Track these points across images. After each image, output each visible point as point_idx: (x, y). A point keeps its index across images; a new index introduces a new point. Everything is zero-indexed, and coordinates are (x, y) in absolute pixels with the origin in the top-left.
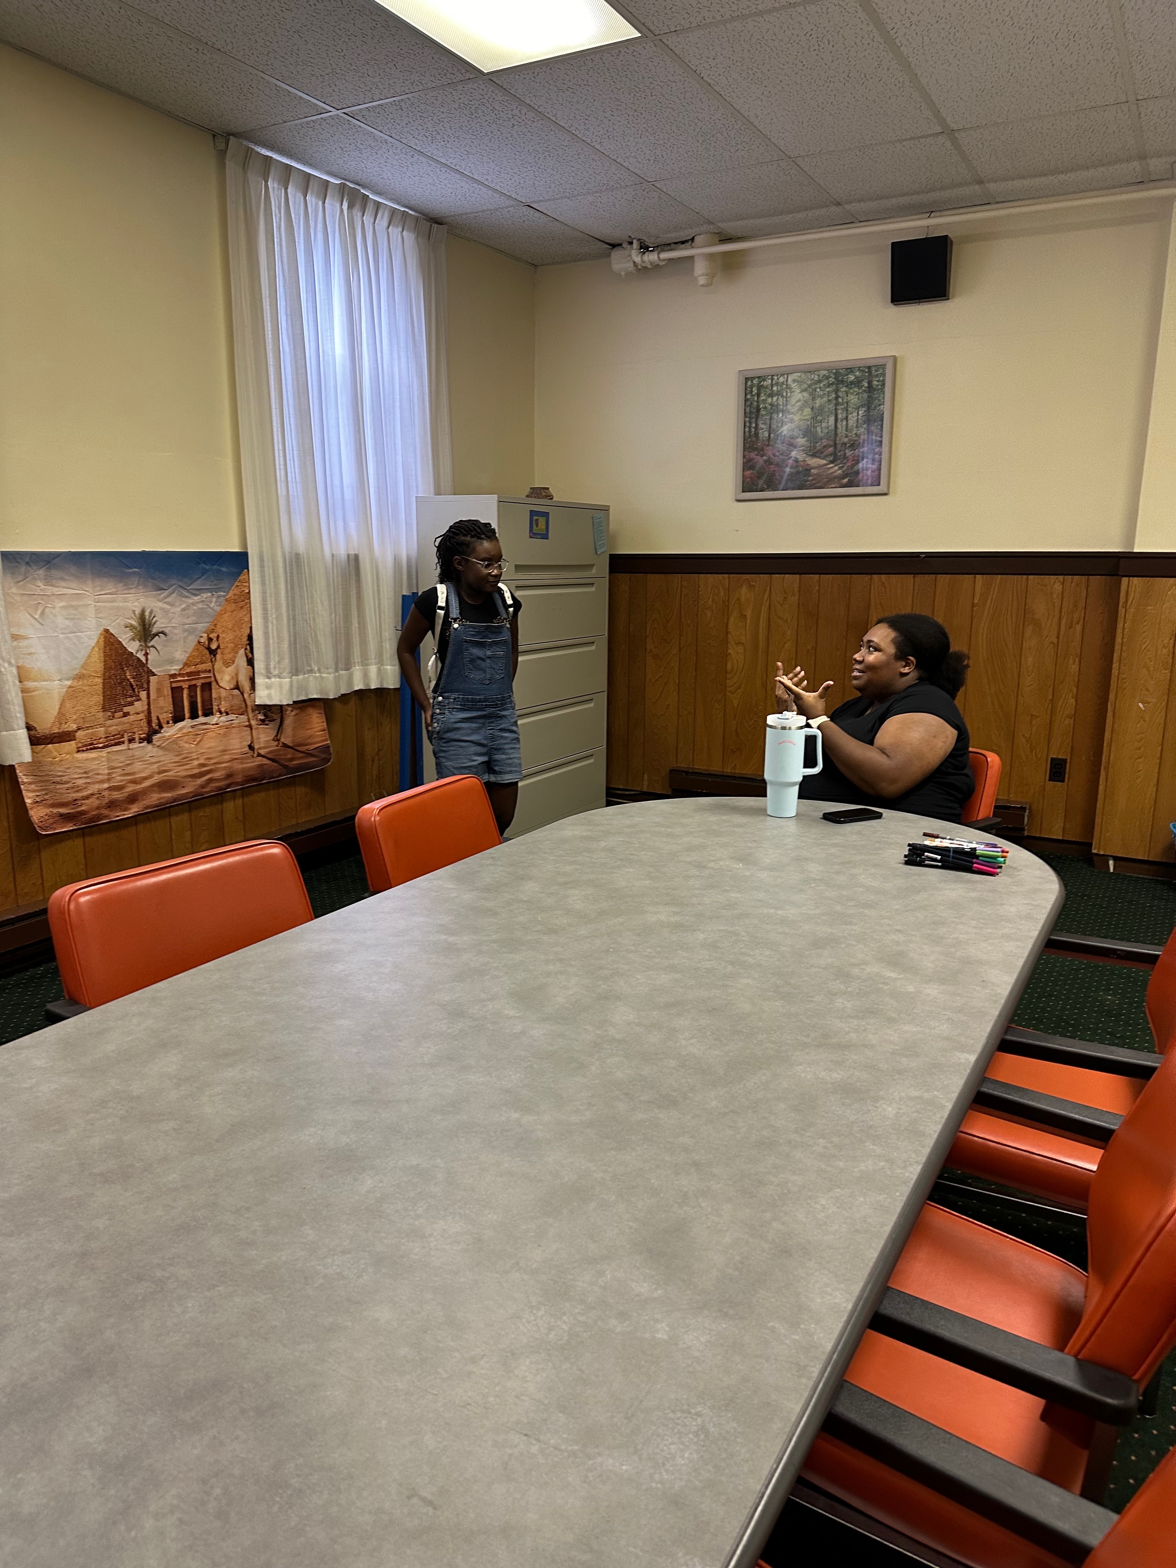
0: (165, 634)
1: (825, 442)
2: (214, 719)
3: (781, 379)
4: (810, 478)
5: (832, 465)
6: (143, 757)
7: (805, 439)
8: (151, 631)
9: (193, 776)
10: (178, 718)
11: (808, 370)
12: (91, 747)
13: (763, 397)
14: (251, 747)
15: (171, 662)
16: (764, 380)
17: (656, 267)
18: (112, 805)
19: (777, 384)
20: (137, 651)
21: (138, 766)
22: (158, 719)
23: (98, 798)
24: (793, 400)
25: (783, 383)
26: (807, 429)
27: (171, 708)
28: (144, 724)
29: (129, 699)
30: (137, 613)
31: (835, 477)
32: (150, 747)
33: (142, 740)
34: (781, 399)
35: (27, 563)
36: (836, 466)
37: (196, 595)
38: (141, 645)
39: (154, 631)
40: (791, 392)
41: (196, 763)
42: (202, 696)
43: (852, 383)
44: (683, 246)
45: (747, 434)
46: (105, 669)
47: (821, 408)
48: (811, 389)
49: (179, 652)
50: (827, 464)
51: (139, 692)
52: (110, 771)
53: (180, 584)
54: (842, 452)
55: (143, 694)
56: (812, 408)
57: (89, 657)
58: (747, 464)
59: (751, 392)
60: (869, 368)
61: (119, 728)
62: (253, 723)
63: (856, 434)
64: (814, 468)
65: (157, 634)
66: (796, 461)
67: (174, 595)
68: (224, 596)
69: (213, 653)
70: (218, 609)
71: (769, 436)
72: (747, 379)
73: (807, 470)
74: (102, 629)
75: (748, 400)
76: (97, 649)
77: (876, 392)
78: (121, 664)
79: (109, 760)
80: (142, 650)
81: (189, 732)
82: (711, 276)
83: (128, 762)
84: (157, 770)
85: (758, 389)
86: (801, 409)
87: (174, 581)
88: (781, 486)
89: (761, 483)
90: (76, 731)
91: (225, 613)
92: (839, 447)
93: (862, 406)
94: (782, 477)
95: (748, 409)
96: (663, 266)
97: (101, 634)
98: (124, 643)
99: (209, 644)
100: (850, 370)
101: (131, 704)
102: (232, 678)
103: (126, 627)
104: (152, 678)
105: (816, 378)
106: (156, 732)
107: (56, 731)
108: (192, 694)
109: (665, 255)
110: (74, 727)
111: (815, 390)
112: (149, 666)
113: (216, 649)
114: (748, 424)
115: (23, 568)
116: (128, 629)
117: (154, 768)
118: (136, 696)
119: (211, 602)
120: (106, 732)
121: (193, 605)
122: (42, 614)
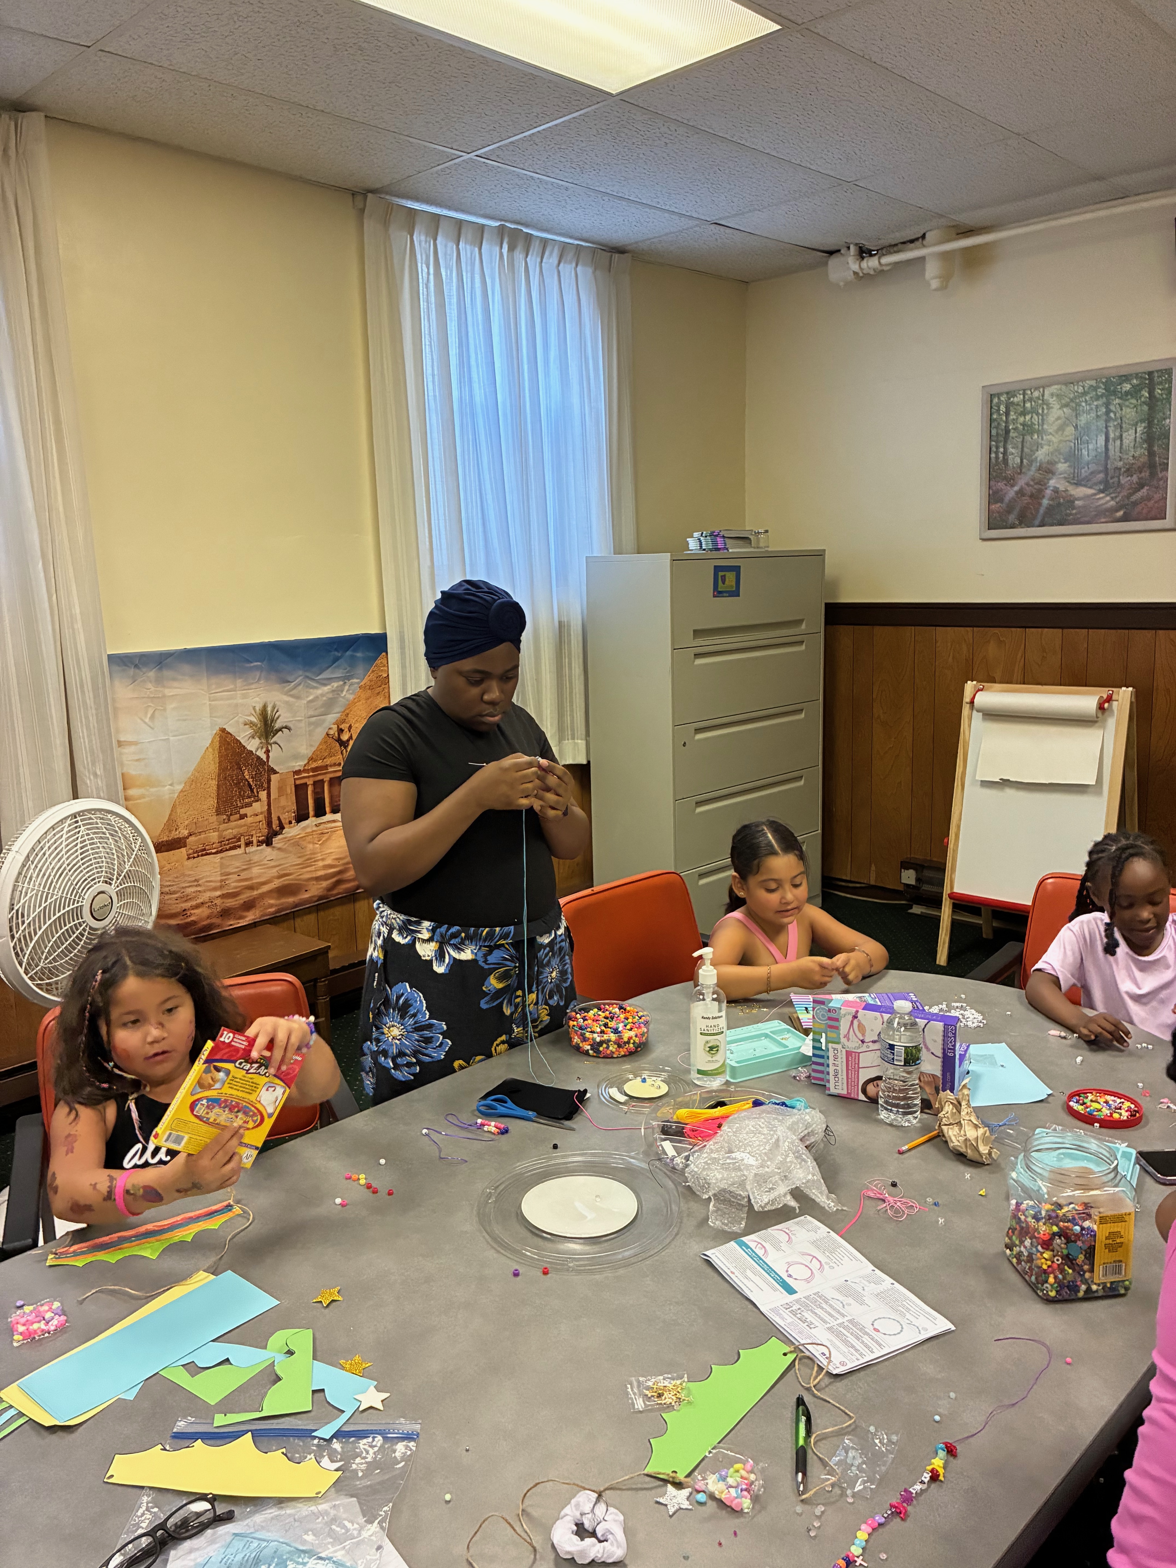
0: (289, 729)
1: (1093, 467)
3: (1036, 394)
4: (1074, 511)
5: (1102, 495)
6: (261, 861)
7: (1066, 465)
8: (273, 727)
9: (318, 879)
10: (301, 817)
11: (1069, 381)
12: (203, 852)
13: (1012, 416)
15: (296, 757)
16: (1014, 396)
17: (880, 273)
18: (226, 913)
19: (1031, 400)
20: (257, 749)
21: (256, 871)
22: (279, 818)
23: (209, 907)
24: (1051, 419)
25: (1038, 398)
26: (1070, 451)
27: (294, 807)
28: (263, 825)
29: (247, 800)
30: (257, 709)
31: (1107, 510)
32: (269, 849)
33: (260, 843)
34: (1035, 417)
35: (136, 666)
36: (1107, 495)
37: (325, 685)
38: (261, 743)
39: (277, 725)
40: (1048, 409)
41: (321, 864)
42: (330, 792)
43: (1127, 393)
44: (912, 245)
45: (993, 460)
46: (220, 769)
47: (1088, 426)
48: (1073, 404)
49: (304, 747)
50: (1095, 494)
51: (258, 793)
52: (224, 878)
53: (308, 674)
54: (1116, 479)
55: (263, 795)
56: (1076, 427)
57: (203, 758)
58: (994, 497)
59: (999, 410)
60: (1150, 373)
61: (235, 832)
63: (1133, 456)
64: (1079, 499)
65: (280, 730)
66: (1056, 491)
67: (300, 687)
68: (358, 683)
70: (351, 697)
71: (1022, 462)
72: (992, 396)
73: (1070, 502)
74: (216, 729)
75: (995, 420)
76: (210, 750)
77: (1159, 403)
78: (238, 764)
79: (222, 865)
80: (262, 748)
81: (313, 831)
82: (946, 279)
83: (245, 867)
84: (276, 874)
85: (1007, 408)
86: (1061, 428)
87: (301, 673)
88: (1037, 522)
89: (1012, 518)
90: (187, 838)
91: (358, 696)
92: (1111, 473)
93: (1142, 421)
94: (1037, 510)
95: (994, 432)
96: (888, 271)
97: (216, 734)
98: (242, 742)
99: (339, 735)
100: (1126, 378)
101: (249, 805)
103: (245, 725)
104: (273, 777)
105: (1081, 390)
106: (276, 834)
107: (165, 839)
108: (318, 790)
109: (887, 260)
110: (186, 833)
111: (1078, 405)
112: (270, 764)
114: (994, 449)
115: (132, 671)
116: (247, 726)
117: (274, 872)
118: (255, 796)
119: (342, 691)
120: (220, 836)
121: (322, 695)
122: (152, 717)
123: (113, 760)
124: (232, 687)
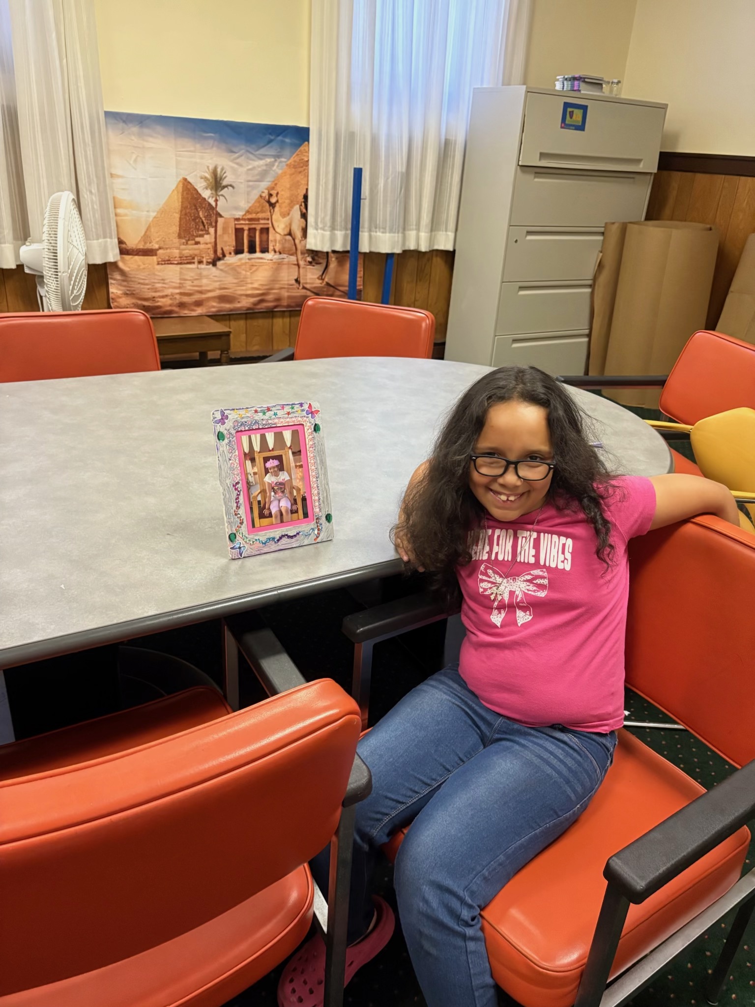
0: (233, 187)
2: (269, 256)
6: (208, 275)
8: (221, 184)
9: (247, 296)
10: (238, 251)
12: (168, 262)
14: (297, 281)
15: (237, 208)
18: (182, 305)
20: (209, 198)
21: (204, 281)
22: (222, 249)
23: (171, 299)
27: (234, 243)
28: (211, 252)
29: (201, 233)
30: (210, 168)
32: (214, 269)
33: (208, 263)
35: (124, 122)
37: (261, 159)
38: (212, 193)
39: (224, 183)
41: (250, 286)
42: (260, 237)
46: (182, 207)
49: (243, 202)
51: (208, 228)
52: (182, 282)
53: (249, 149)
55: (212, 230)
57: (170, 196)
61: (191, 252)
62: (302, 263)
65: (226, 186)
67: (243, 158)
68: (285, 162)
69: (272, 205)
70: (280, 172)
74: (180, 178)
76: (176, 192)
78: (195, 206)
79: (181, 273)
80: (213, 197)
81: (246, 263)
83: (197, 277)
84: (218, 287)
87: (243, 147)
90: (157, 250)
91: (285, 176)
97: (180, 181)
98: (200, 191)
99: (269, 198)
101: (202, 236)
102: (286, 226)
103: (201, 178)
104: (219, 219)
106: (219, 259)
107: (141, 247)
108: (252, 235)
110: (156, 246)
112: (218, 209)
113: (275, 203)
115: (121, 125)
116: (202, 180)
117: (217, 285)
118: (206, 230)
119: (273, 165)
120: (180, 253)
121: (259, 166)
122: (135, 161)
123: (105, 186)
124: (192, 149)
